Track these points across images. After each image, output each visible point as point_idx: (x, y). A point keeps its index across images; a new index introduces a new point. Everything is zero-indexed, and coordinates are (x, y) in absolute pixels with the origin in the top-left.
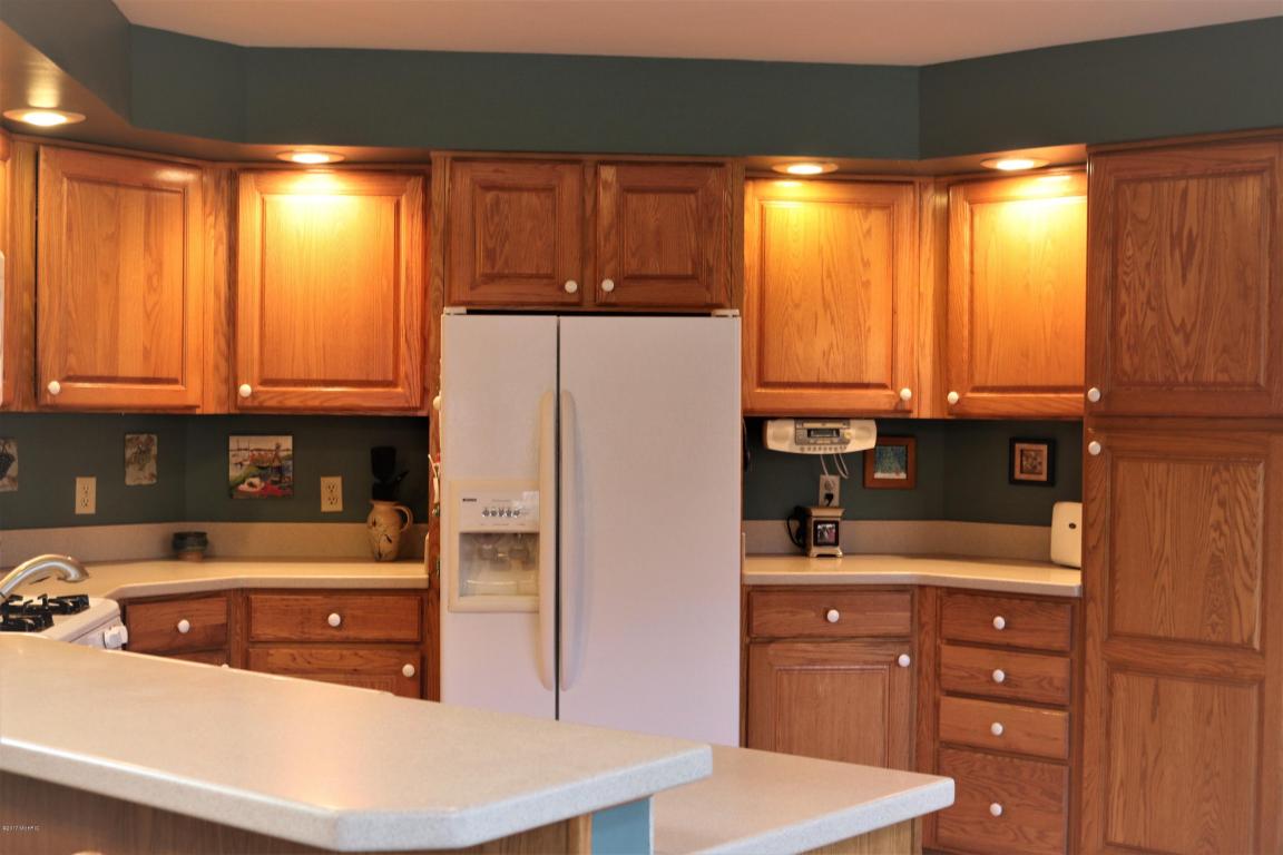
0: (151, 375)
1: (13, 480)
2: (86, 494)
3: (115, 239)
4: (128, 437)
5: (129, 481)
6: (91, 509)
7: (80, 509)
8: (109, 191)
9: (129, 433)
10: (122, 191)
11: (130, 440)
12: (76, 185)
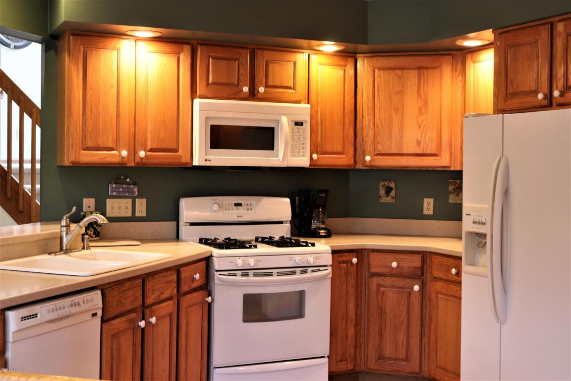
0: (421, 152)
1: (393, 198)
2: (428, 206)
3: (401, 93)
4: (450, 181)
5: (450, 201)
6: (431, 212)
7: (425, 212)
8: (398, 72)
9: (450, 179)
10: (405, 71)
11: (451, 182)
12: (381, 72)
